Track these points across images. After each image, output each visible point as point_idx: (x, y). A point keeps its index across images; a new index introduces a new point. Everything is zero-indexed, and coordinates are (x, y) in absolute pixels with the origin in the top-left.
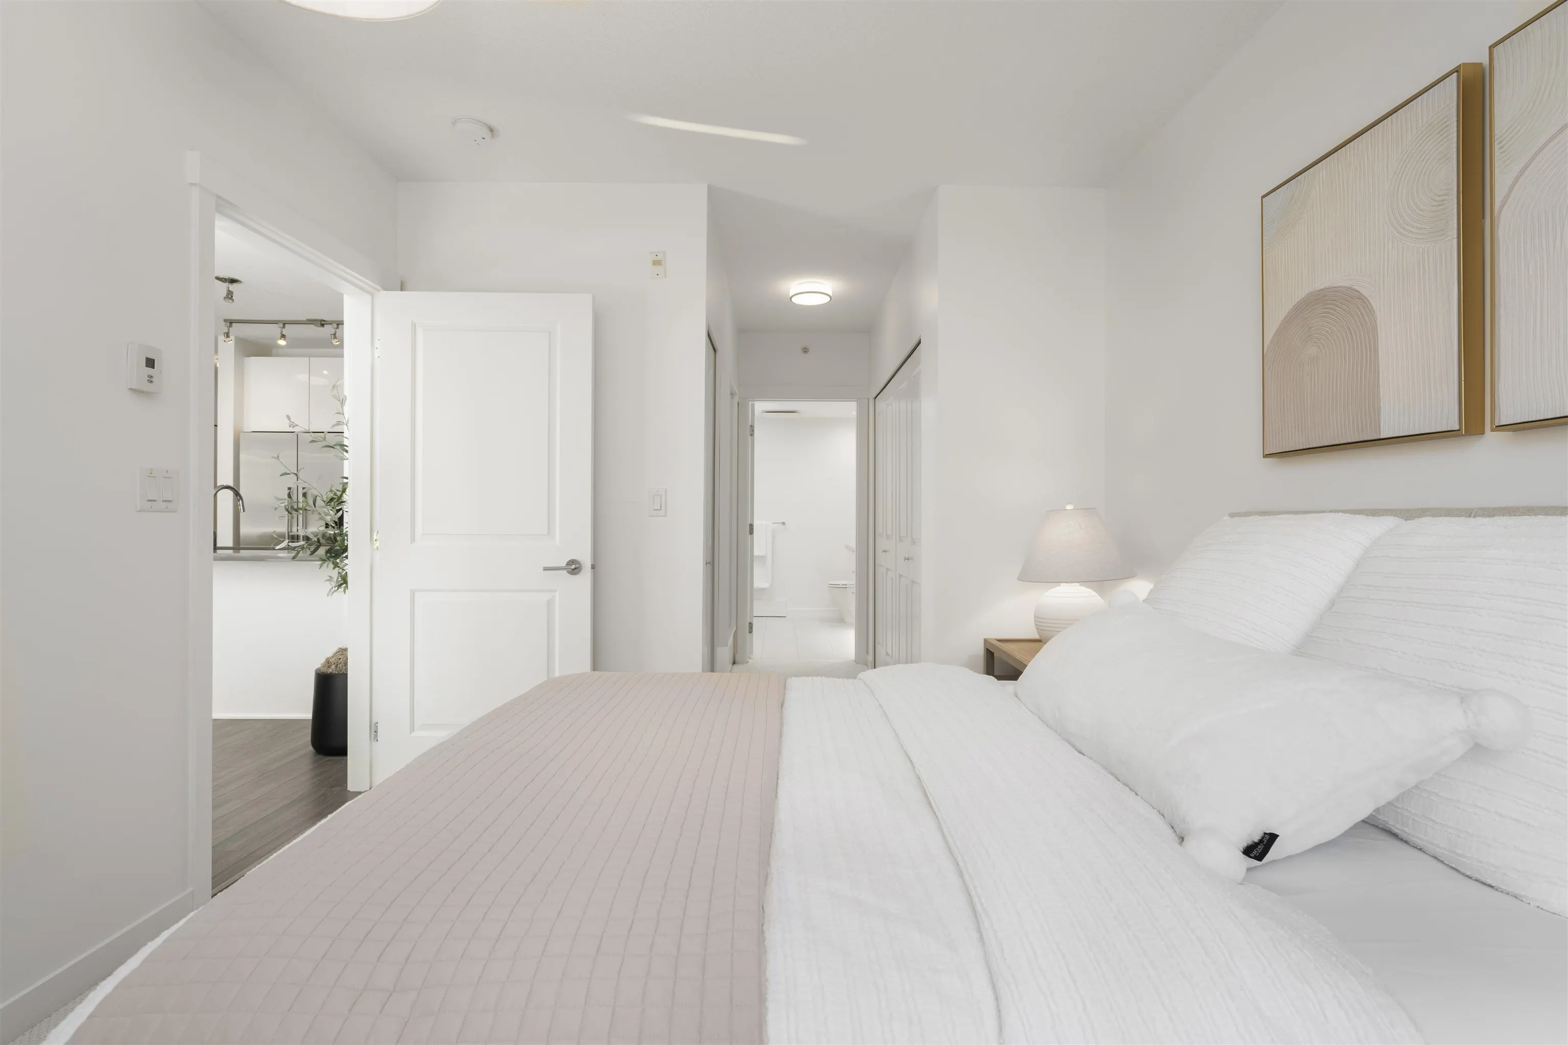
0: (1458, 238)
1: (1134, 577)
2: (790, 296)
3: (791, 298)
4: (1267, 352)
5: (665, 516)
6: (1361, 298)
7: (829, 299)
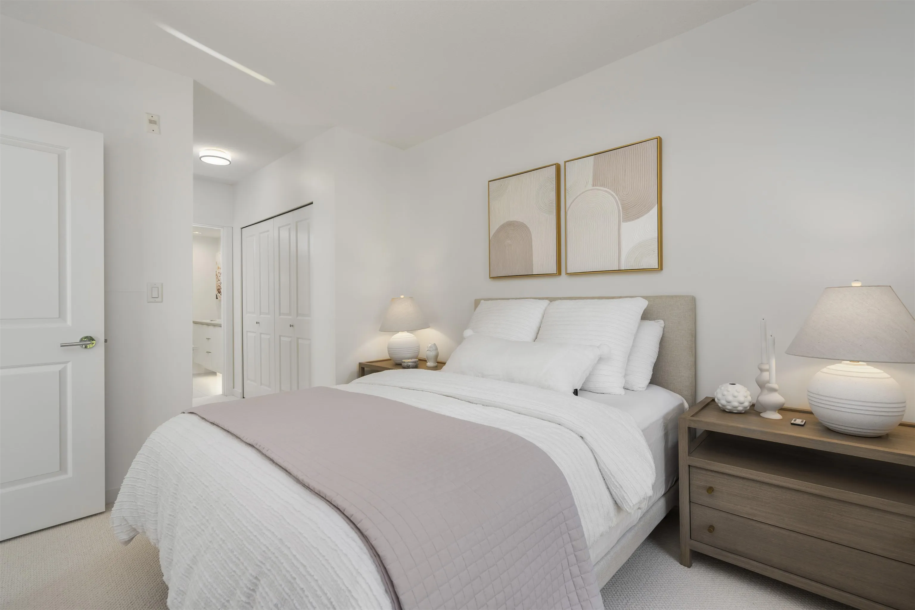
0: (556, 215)
1: (428, 328)
2: (200, 156)
3: (200, 158)
4: (491, 239)
5: (162, 302)
6: (526, 227)
7: (229, 163)
